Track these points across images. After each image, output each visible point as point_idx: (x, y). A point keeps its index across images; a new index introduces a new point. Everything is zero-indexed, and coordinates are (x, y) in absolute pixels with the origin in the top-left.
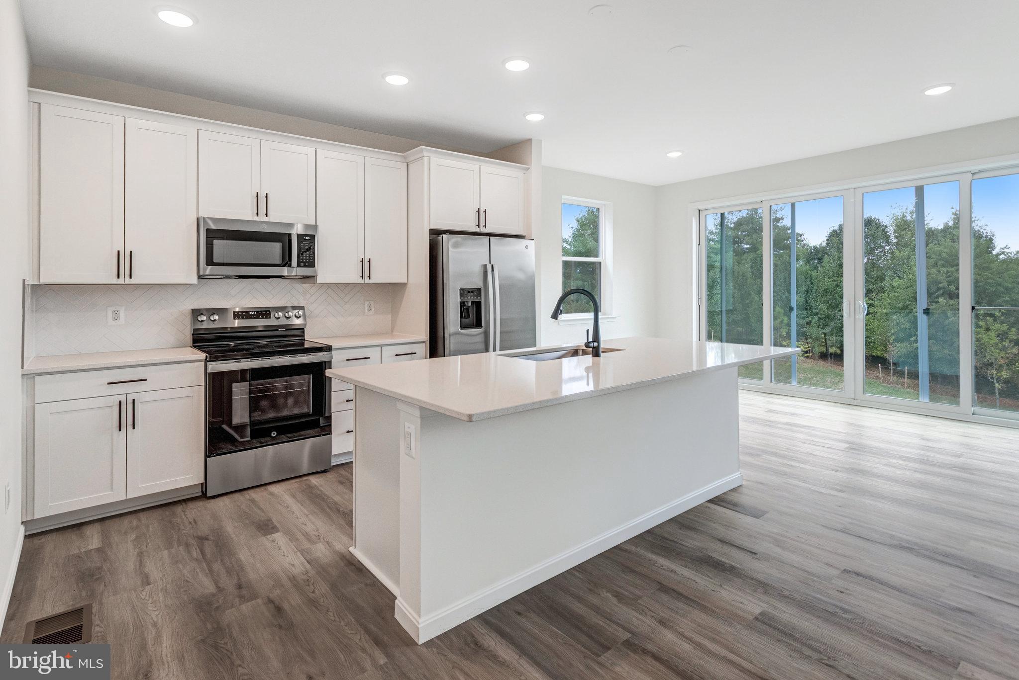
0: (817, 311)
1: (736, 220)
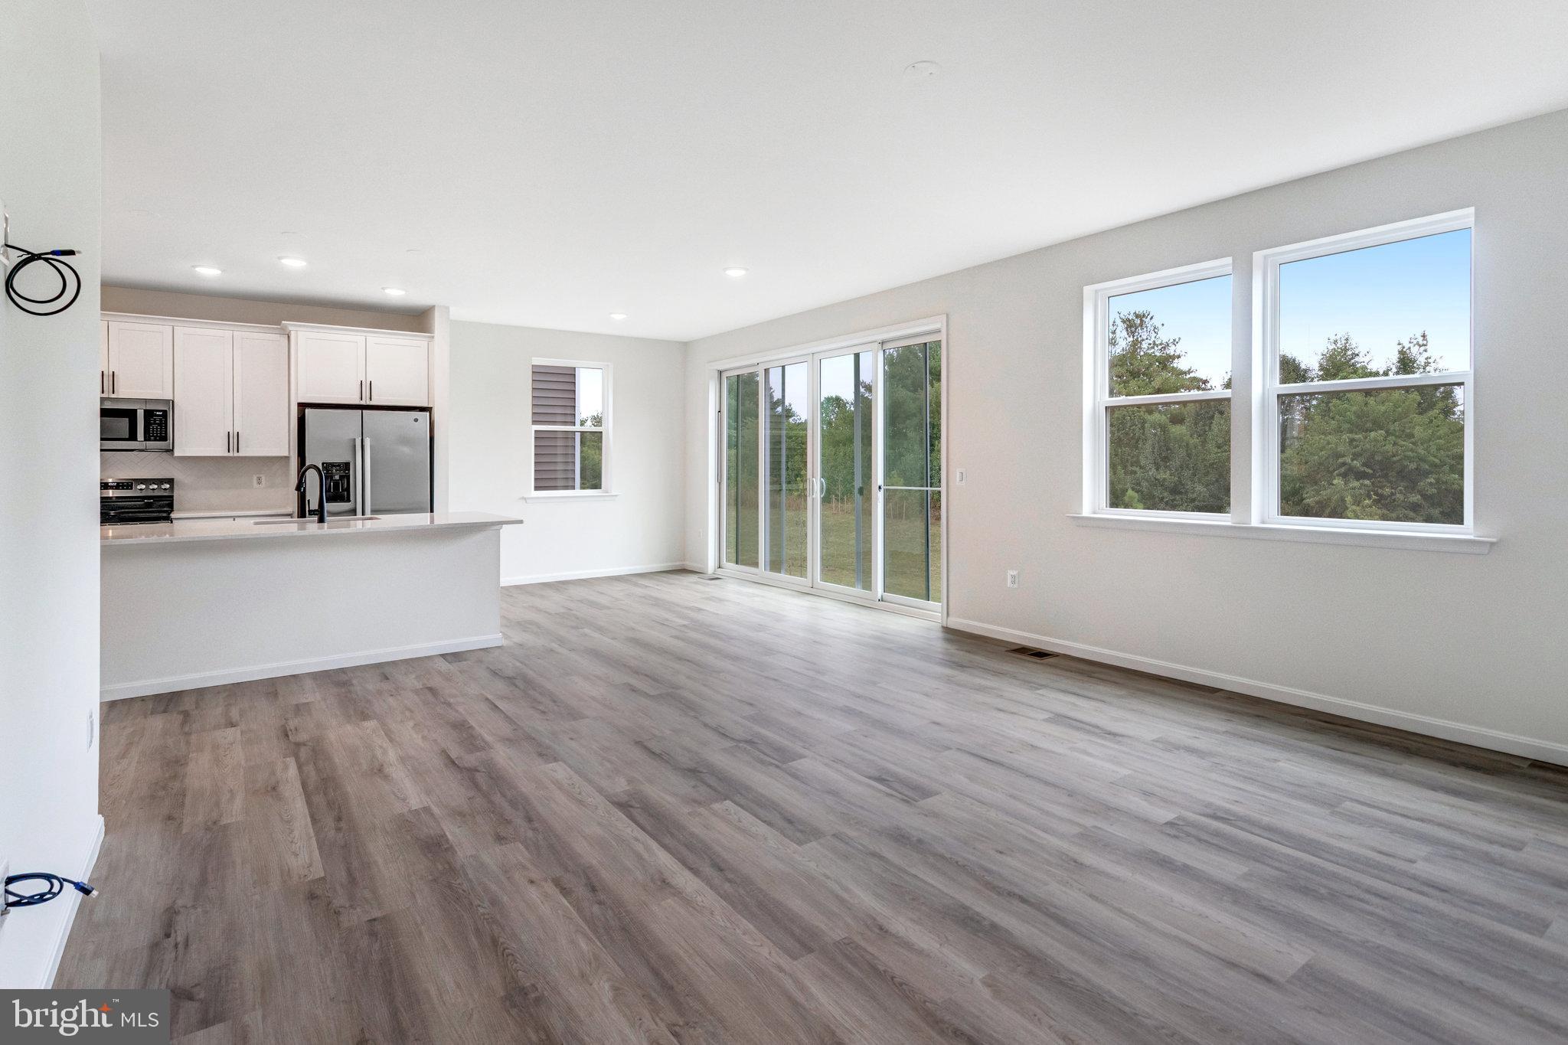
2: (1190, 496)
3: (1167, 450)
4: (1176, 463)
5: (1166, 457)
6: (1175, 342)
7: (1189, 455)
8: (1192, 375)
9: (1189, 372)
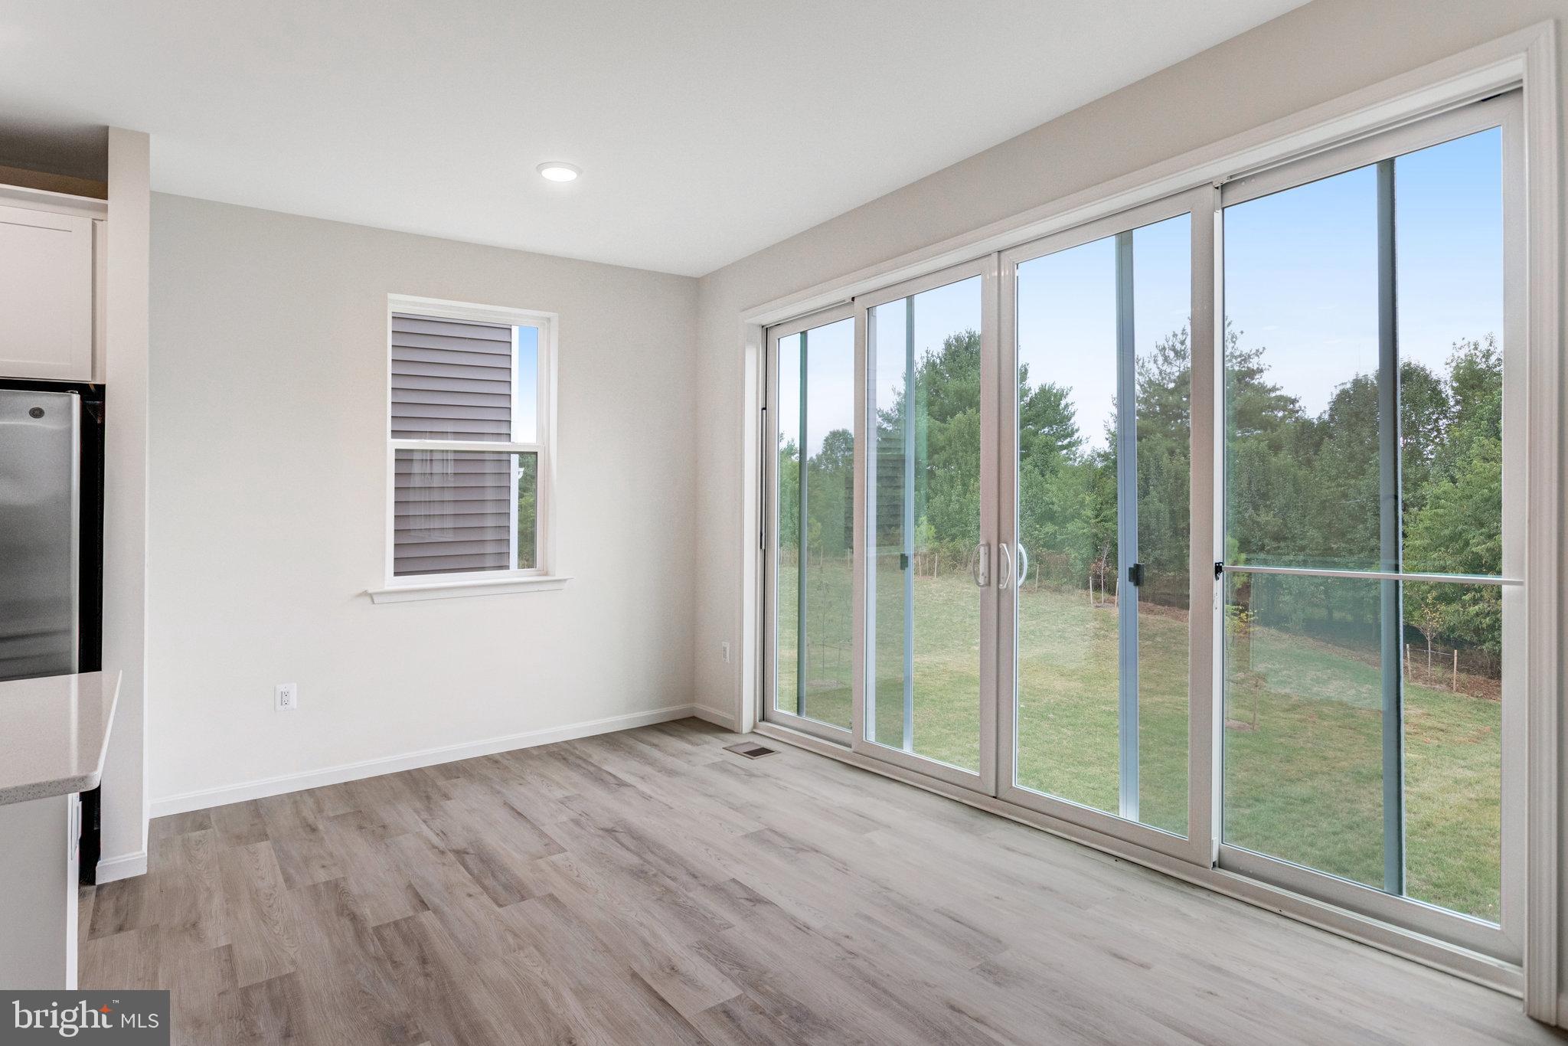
0: (1304, 543)
1: (1177, 374)
2: (1299, 542)
3: (1267, 485)
4: (1279, 501)
5: (1264, 494)
6: (1258, 353)
7: (1297, 491)
8: (1278, 393)
9: (1274, 389)
